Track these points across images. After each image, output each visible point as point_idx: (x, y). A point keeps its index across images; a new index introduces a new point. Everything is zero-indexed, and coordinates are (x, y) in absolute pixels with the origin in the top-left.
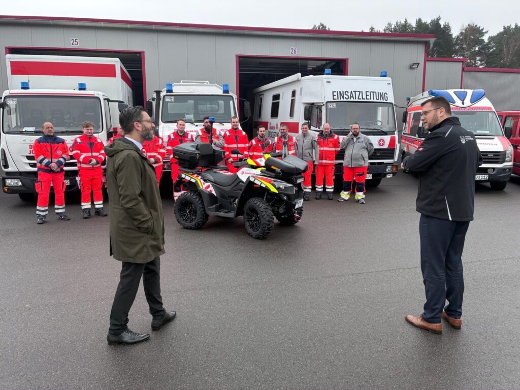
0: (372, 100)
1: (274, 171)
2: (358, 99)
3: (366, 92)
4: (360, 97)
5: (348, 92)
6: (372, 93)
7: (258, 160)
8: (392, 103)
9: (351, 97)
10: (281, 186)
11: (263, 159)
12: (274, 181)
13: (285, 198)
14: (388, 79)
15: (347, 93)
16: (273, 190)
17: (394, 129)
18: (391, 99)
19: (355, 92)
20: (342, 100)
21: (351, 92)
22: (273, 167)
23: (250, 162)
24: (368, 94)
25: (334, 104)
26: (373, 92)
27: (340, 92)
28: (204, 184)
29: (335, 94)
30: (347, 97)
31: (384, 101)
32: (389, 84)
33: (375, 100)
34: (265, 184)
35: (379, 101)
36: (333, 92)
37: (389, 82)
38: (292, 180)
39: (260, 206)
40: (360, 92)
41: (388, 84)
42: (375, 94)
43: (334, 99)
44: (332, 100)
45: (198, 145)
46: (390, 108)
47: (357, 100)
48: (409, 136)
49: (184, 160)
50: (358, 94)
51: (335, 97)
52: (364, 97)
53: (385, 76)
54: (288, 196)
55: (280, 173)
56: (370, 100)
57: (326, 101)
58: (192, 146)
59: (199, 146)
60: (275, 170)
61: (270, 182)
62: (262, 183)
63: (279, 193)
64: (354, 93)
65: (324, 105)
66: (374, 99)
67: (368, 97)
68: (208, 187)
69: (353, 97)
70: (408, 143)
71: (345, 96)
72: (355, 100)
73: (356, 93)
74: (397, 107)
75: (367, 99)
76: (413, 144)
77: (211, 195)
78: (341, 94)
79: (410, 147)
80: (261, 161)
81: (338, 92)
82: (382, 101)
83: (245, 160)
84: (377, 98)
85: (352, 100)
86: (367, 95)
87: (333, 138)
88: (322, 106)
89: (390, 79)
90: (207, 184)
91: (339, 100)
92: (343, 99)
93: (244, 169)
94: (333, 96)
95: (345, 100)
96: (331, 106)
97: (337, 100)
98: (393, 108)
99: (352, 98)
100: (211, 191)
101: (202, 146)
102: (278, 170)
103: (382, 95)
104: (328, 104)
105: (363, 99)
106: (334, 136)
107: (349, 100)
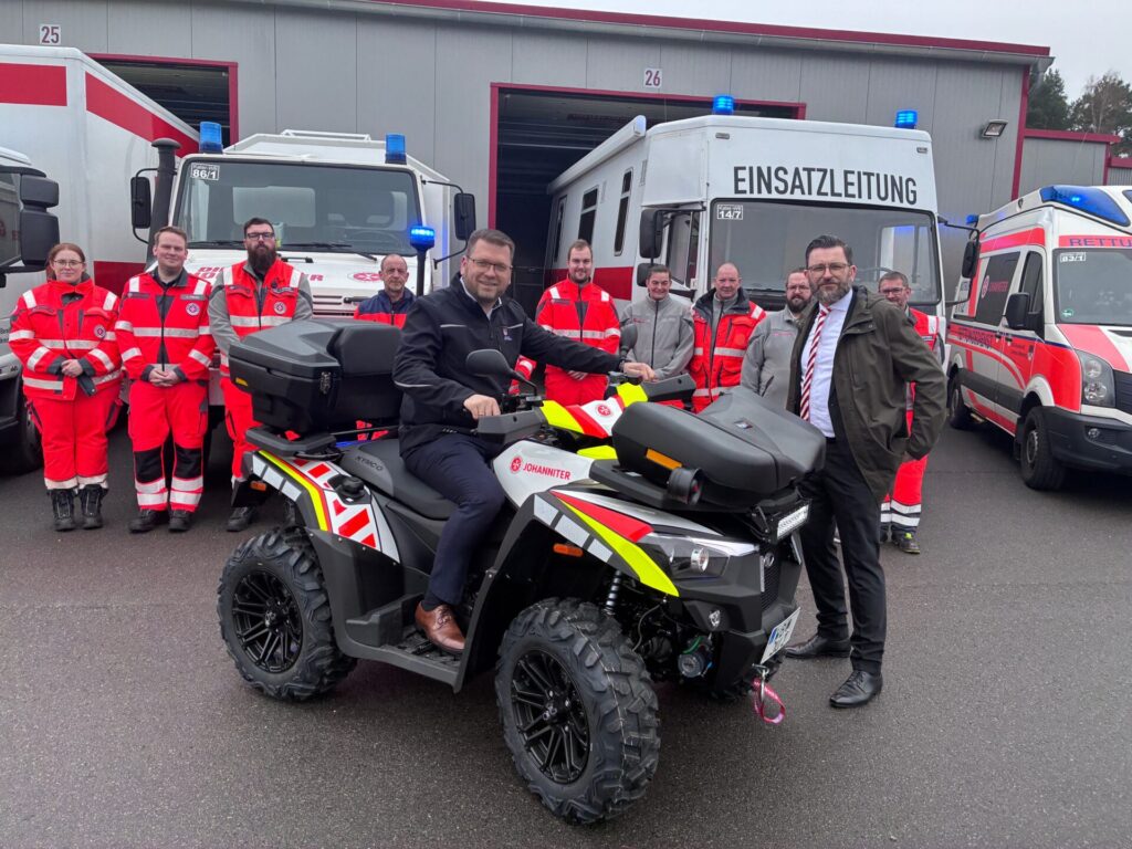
0: (865, 200)
1: (658, 476)
2: (819, 193)
3: (846, 173)
4: (826, 188)
5: (786, 172)
6: (864, 179)
7: (590, 408)
8: (930, 214)
9: (794, 187)
10: (695, 556)
11: (611, 403)
12: (660, 530)
13: (715, 619)
14: (922, 136)
15: (781, 174)
16: (652, 576)
17: (933, 298)
18: (927, 200)
19: (809, 171)
20: (765, 195)
21: (797, 171)
22: (652, 456)
23: (556, 414)
24: (852, 178)
25: (739, 209)
26: (869, 175)
27: (759, 169)
28: (339, 510)
29: (743, 174)
30: (782, 188)
31: (906, 205)
32: (921, 151)
33: (875, 201)
34: (610, 545)
35: (888, 203)
36: (737, 169)
37: (923, 145)
38: (750, 520)
39: (589, 662)
40: (825, 171)
41: (919, 150)
42: (873, 179)
43: (737, 191)
44: (733, 195)
45: (339, 333)
46: (924, 232)
47: (815, 197)
48: (975, 324)
49: (271, 397)
50: (816, 177)
51: (744, 186)
52: (839, 188)
53: (911, 126)
54: (731, 609)
55: (692, 492)
56: (856, 200)
57: (712, 197)
58: (312, 338)
59: (343, 340)
60: (668, 472)
61: (635, 534)
62: (593, 536)
63: (685, 596)
64: (804, 175)
65: (704, 209)
66: (870, 197)
67: (853, 190)
68: (361, 520)
69: (801, 187)
70: (969, 343)
71: (775, 182)
72: (806, 197)
73: (813, 173)
74: (946, 223)
75: (847, 195)
76: (984, 348)
77: (367, 558)
78: (763, 177)
79: (974, 353)
80: (604, 412)
81: (751, 169)
82: (897, 204)
83: (529, 406)
84: (883, 195)
85: (797, 195)
86: (847, 184)
87: (749, 316)
88: (699, 211)
89: (926, 135)
90: (353, 510)
91: (756, 195)
92: (769, 192)
93: (523, 449)
94: (737, 180)
95: (775, 195)
96: (728, 214)
97: (748, 195)
98: (933, 229)
99: (797, 191)
100: (370, 539)
101: (359, 336)
102: (684, 476)
103: (897, 186)
104: (719, 206)
105: (833, 194)
106: (751, 310)
107: (787, 196)
